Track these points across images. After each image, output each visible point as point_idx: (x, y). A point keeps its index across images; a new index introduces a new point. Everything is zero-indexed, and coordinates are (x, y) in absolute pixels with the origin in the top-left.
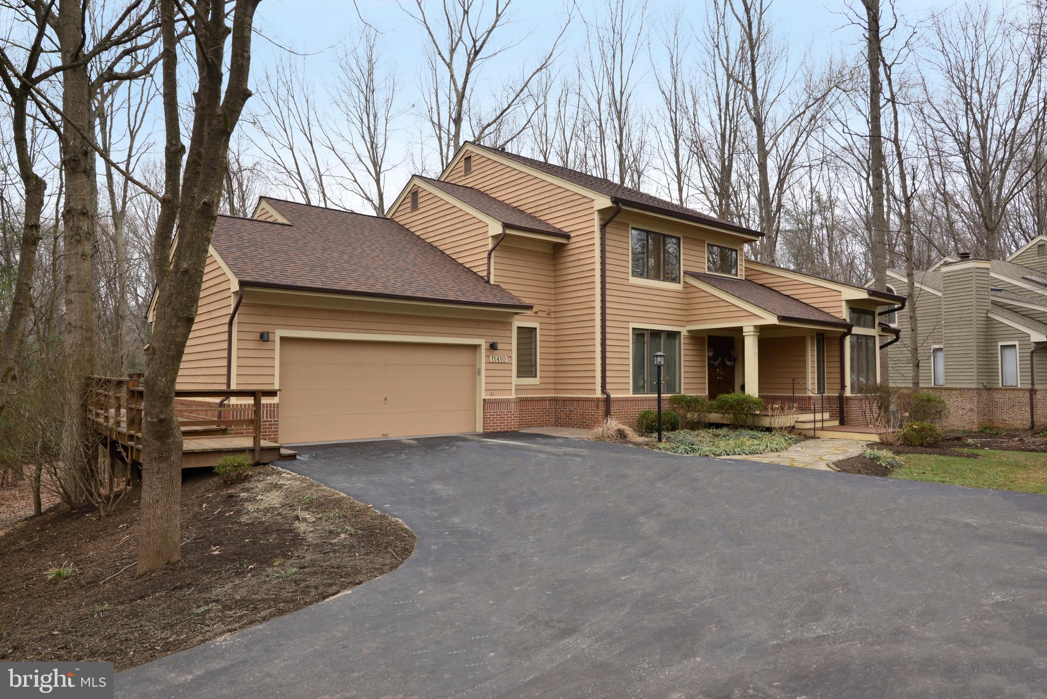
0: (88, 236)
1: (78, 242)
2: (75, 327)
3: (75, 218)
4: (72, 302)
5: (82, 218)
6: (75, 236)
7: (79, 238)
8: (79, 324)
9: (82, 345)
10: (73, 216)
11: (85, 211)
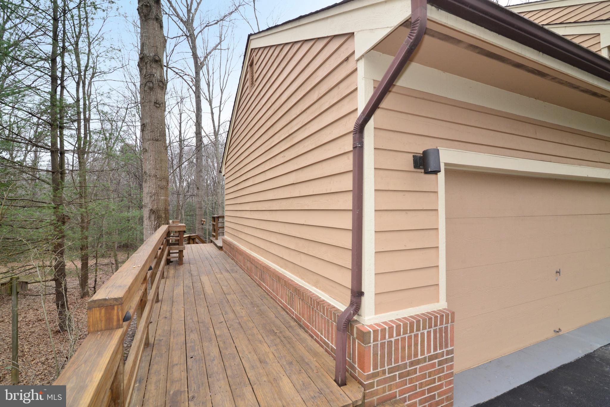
0: (161, 84)
1: (151, 89)
2: (150, 176)
3: (148, 65)
4: (146, 151)
5: (154, 65)
6: (148, 84)
7: (151, 85)
8: (153, 173)
9: (156, 194)
10: (146, 63)
11: (157, 58)
